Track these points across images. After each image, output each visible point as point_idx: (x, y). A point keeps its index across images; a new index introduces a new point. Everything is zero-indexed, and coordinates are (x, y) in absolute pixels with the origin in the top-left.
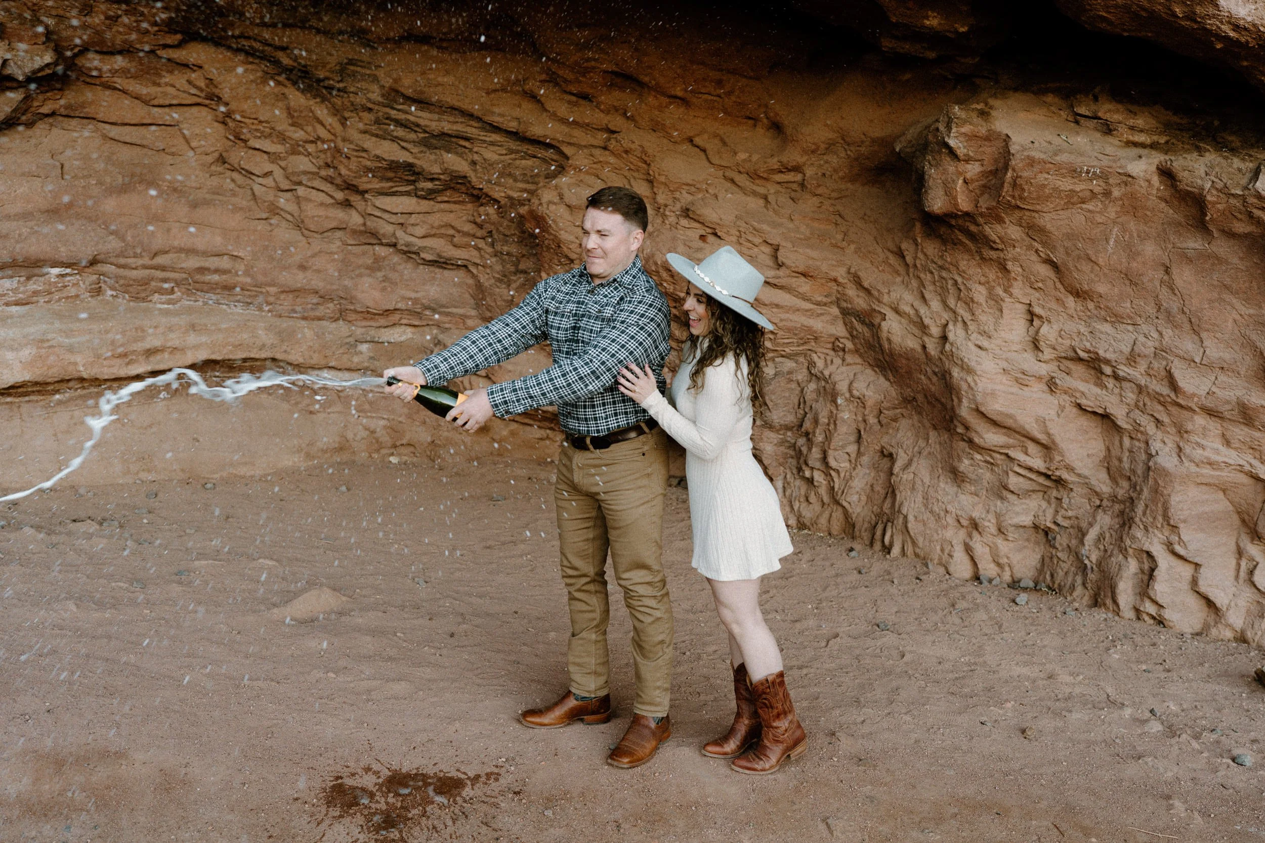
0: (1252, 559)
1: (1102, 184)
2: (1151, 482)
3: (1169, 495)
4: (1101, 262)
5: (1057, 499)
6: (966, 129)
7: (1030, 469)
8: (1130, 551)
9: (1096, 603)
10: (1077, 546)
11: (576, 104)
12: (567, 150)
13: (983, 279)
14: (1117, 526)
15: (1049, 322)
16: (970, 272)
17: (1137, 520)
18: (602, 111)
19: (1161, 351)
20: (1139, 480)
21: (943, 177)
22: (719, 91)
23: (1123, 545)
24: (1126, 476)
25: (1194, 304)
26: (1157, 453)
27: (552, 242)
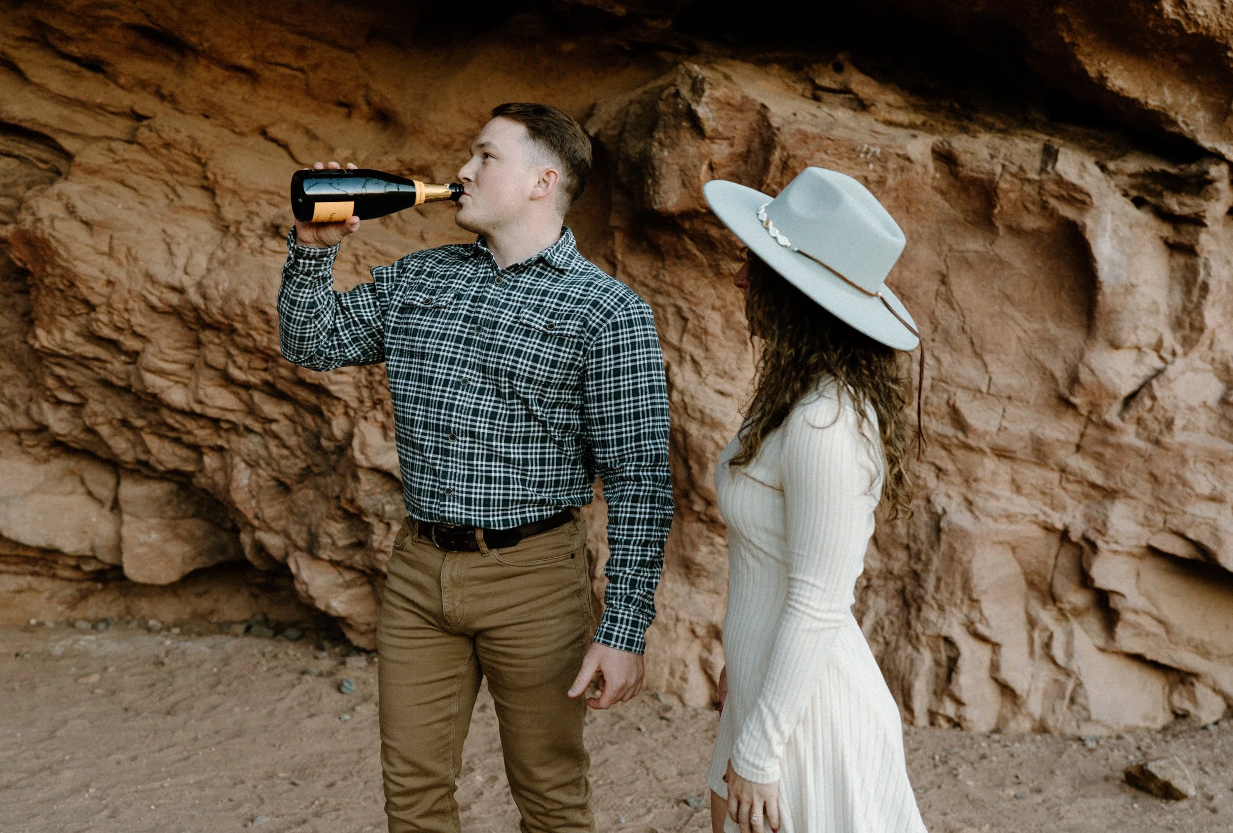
0: (1046, 629)
1: (879, 169)
2: (944, 547)
3: (970, 562)
8: (923, 639)
11: (77, 76)
12: (68, 144)
13: (718, 303)
14: (897, 610)
16: (701, 293)
17: (928, 598)
18: (122, 87)
19: (940, 382)
20: (925, 548)
21: (682, 162)
22: (301, 64)
23: (912, 632)
24: (902, 544)
25: (975, 320)
26: (945, 512)
27: (58, 280)
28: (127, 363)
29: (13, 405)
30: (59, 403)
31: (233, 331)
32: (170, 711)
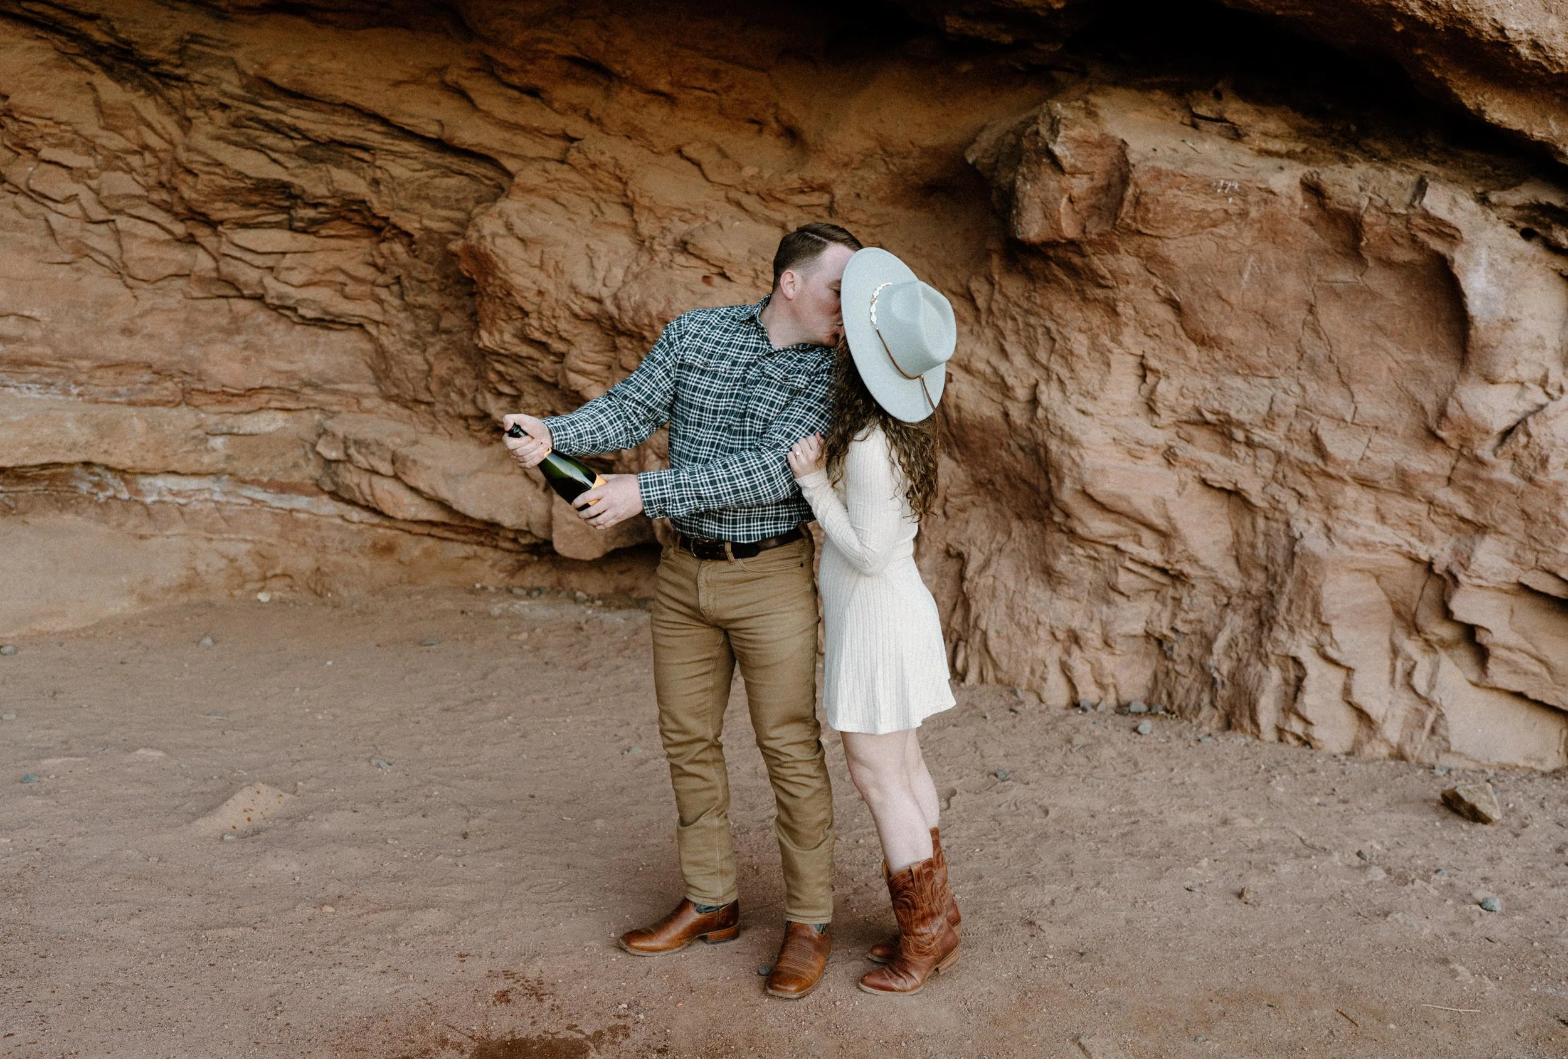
0: (1409, 658)
1: (1238, 202)
2: (1297, 571)
3: (1320, 586)
4: (1233, 299)
5: (1174, 599)
6: (1076, 132)
7: (1144, 564)
8: (1273, 658)
9: (1228, 724)
10: (1202, 656)
11: (518, 102)
12: (510, 165)
13: (1084, 326)
14: (1252, 628)
15: (1168, 377)
16: (1068, 316)
17: (1280, 619)
18: (556, 111)
19: (1304, 409)
20: (1280, 570)
21: (1042, 195)
22: (715, 86)
23: (1262, 651)
24: (1261, 566)
25: (1343, 350)
26: (1302, 536)
27: (497, 290)
28: (555, 363)
29: (462, 394)
30: (500, 394)
31: (644, 338)
32: (583, 667)
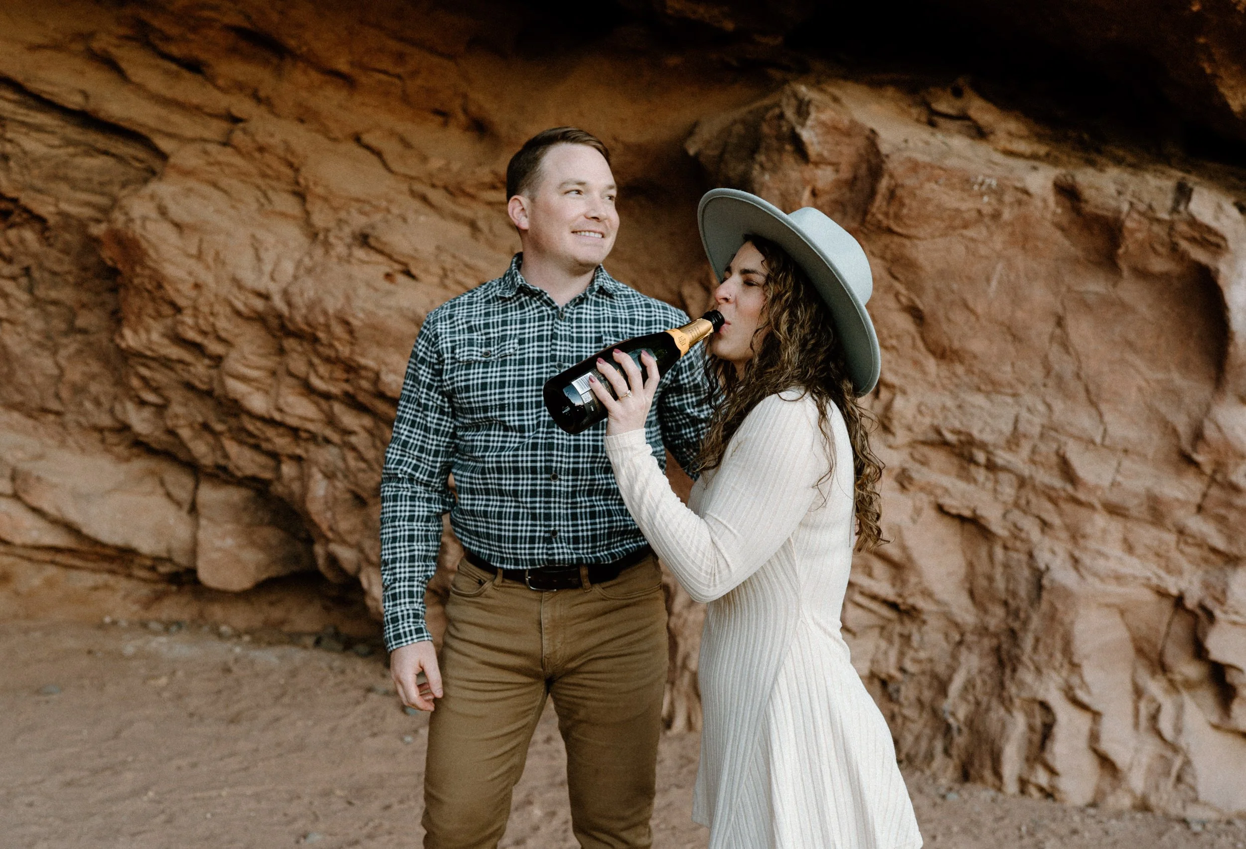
0: (1153, 700)
1: (994, 202)
2: (1044, 606)
3: (1072, 623)
4: (980, 309)
5: (901, 635)
6: (827, 116)
7: (874, 597)
8: (1017, 702)
9: (966, 775)
10: (933, 700)
11: (177, 76)
12: (164, 144)
14: (991, 669)
15: (904, 392)
17: (1025, 658)
18: (219, 88)
19: (1050, 430)
20: (1024, 605)
21: (783, 186)
22: (399, 70)
23: (1005, 694)
24: (1000, 600)
25: (1091, 366)
26: (1048, 568)
27: (146, 281)
28: (210, 367)
29: (97, 403)
30: (142, 403)
31: (315, 340)
32: (234, 720)
